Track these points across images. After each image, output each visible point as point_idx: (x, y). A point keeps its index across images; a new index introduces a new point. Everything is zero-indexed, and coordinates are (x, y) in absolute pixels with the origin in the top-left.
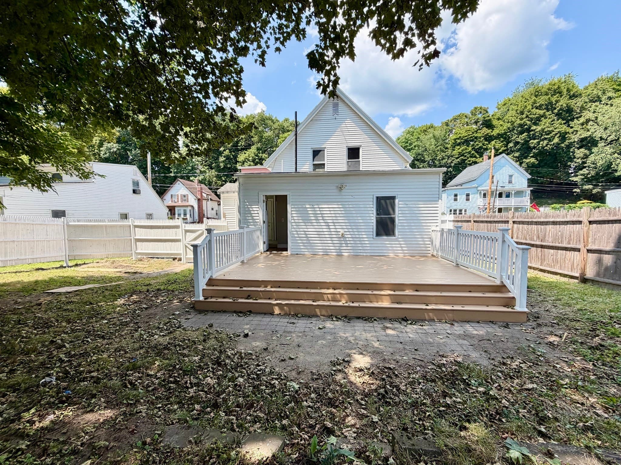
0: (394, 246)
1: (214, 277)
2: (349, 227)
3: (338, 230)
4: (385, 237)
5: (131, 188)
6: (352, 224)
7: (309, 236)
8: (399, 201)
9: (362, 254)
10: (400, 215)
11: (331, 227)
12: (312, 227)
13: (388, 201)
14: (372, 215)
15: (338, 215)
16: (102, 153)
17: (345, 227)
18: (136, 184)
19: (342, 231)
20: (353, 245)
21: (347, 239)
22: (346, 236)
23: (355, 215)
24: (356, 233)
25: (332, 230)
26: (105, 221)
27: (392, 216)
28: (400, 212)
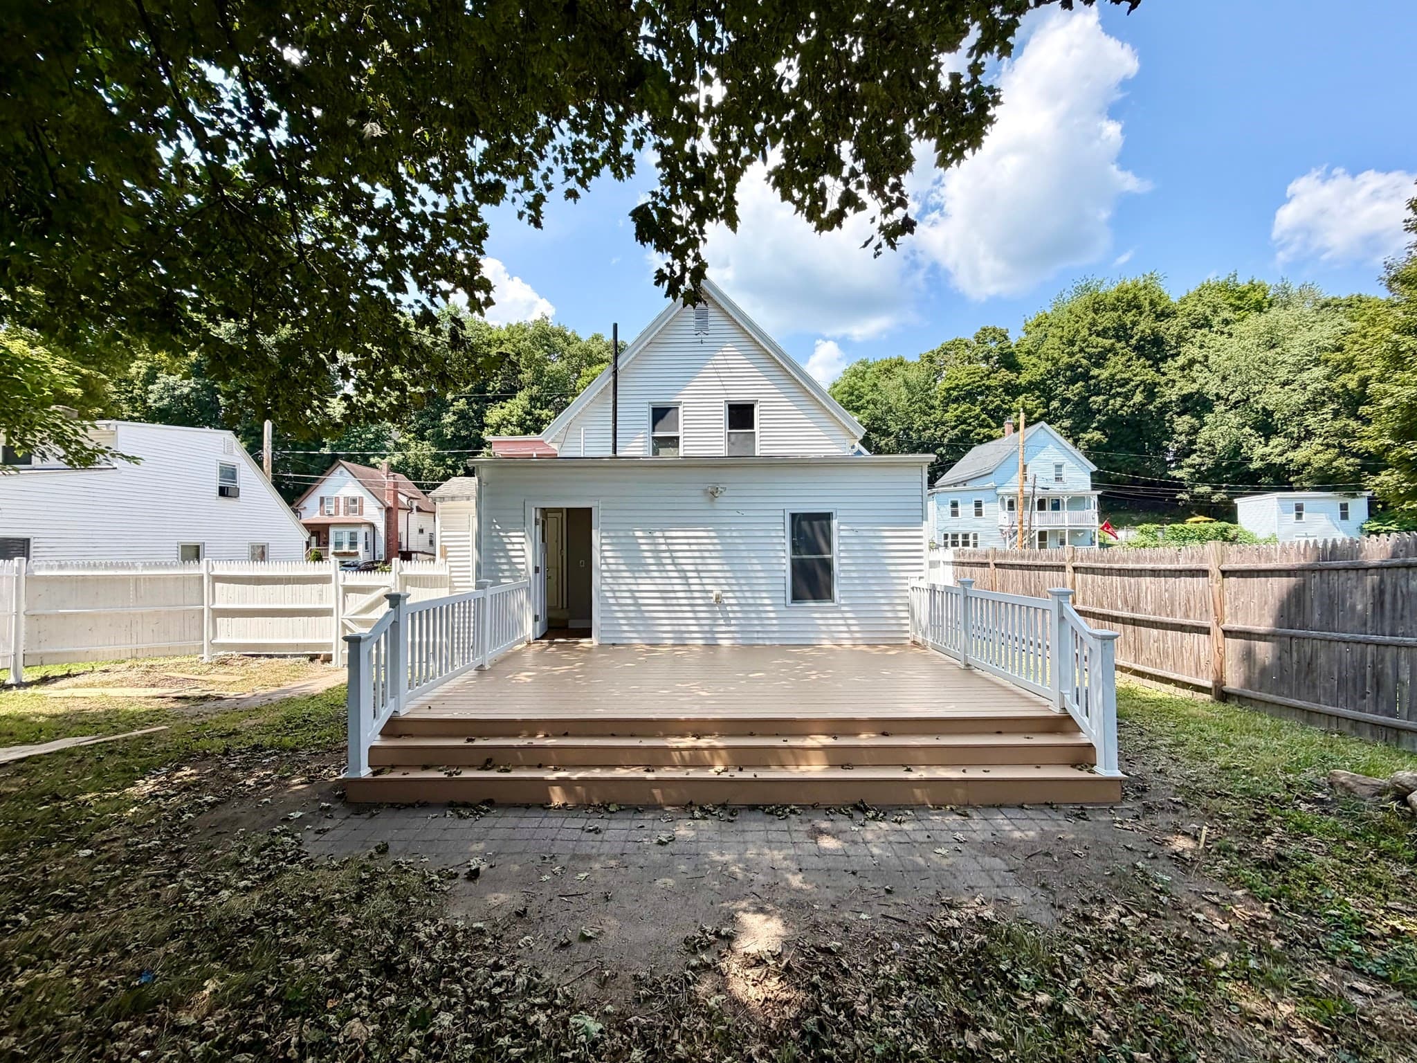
0: (831, 622)
1: (403, 714)
2: (733, 581)
3: (708, 588)
4: (812, 604)
5: (215, 483)
6: (739, 575)
7: (641, 601)
8: (840, 524)
9: (761, 642)
10: (842, 554)
11: (691, 581)
12: (648, 581)
13: (816, 523)
14: (782, 554)
15: (707, 554)
16: (152, 397)
17: (723, 581)
18: (229, 473)
19: (717, 590)
20: (742, 622)
21: (729, 608)
22: (726, 602)
23: (745, 554)
24: (748, 594)
25: (694, 588)
26: (134, 567)
27: (827, 556)
28: (842, 548)
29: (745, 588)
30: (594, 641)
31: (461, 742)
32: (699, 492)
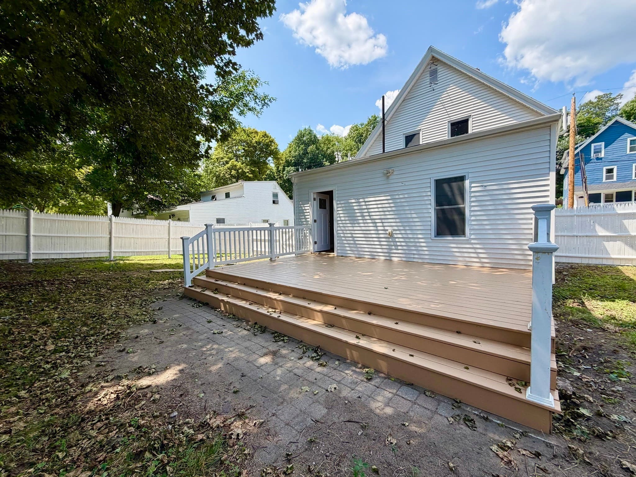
0: (464, 250)
2: (400, 224)
3: (386, 228)
4: (450, 237)
6: (403, 220)
7: (354, 235)
8: (471, 183)
9: (415, 260)
10: (472, 204)
11: (378, 225)
12: (358, 225)
13: (453, 184)
14: (429, 207)
15: (386, 209)
17: (394, 224)
19: (390, 229)
20: (405, 248)
21: (397, 240)
22: (395, 236)
23: (406, 208)
24: (408, 232)
25: (379, 228)
27: (460, 206)
28: (472, 199)
29: (407, 228)
30: (335, 254)
32: (382, 175)
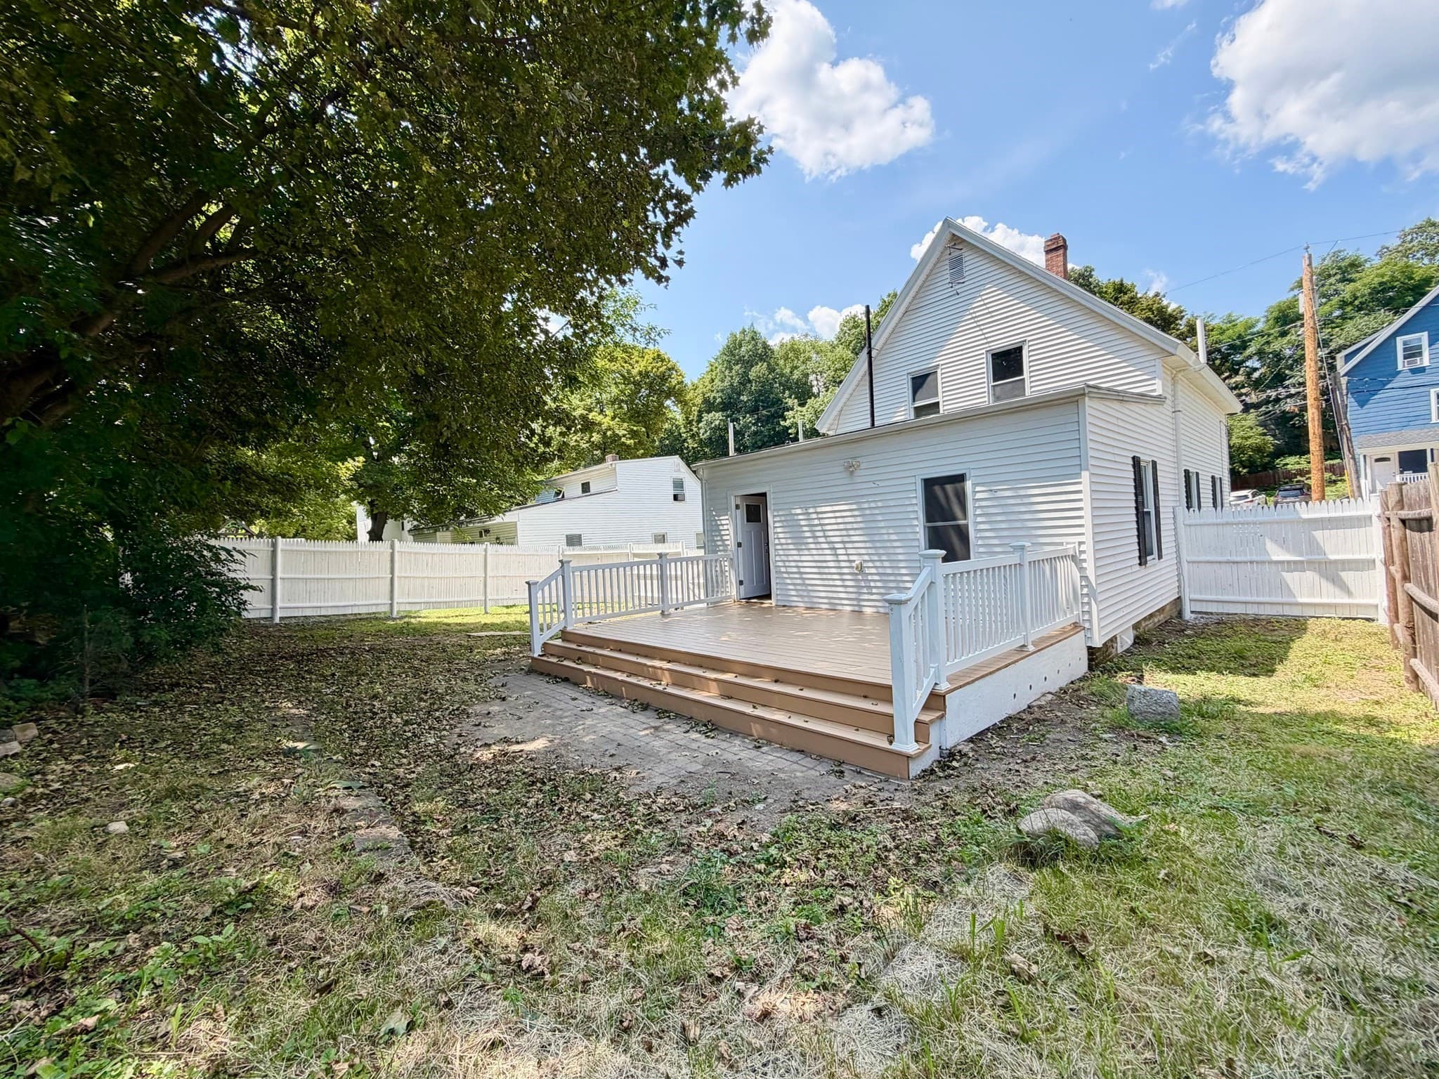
1: (569, 629)
2: (872, 551)
3: (852, 558)
5: (672, 493)
6: (878, 545)
7: (803, 570)
8: (975, 485)
10: (979, 519)
11: (839, 552)
13: (949, 487)
15: (850, 526)
16: (702, 431)
17: (863, 551)
18: (679, 484)
19: (857, 560)
20: (882, 590)
21: (870, 577)
22: (867, 571)
23: (882, 525)
24: (887, 564)
25: (841, 558)
26: (598, 549)
27: (962, 522)
28: (978, 512)
29: (884, 558)
30: (773, 602)
31: (574, 646)
32: (841, 469)
